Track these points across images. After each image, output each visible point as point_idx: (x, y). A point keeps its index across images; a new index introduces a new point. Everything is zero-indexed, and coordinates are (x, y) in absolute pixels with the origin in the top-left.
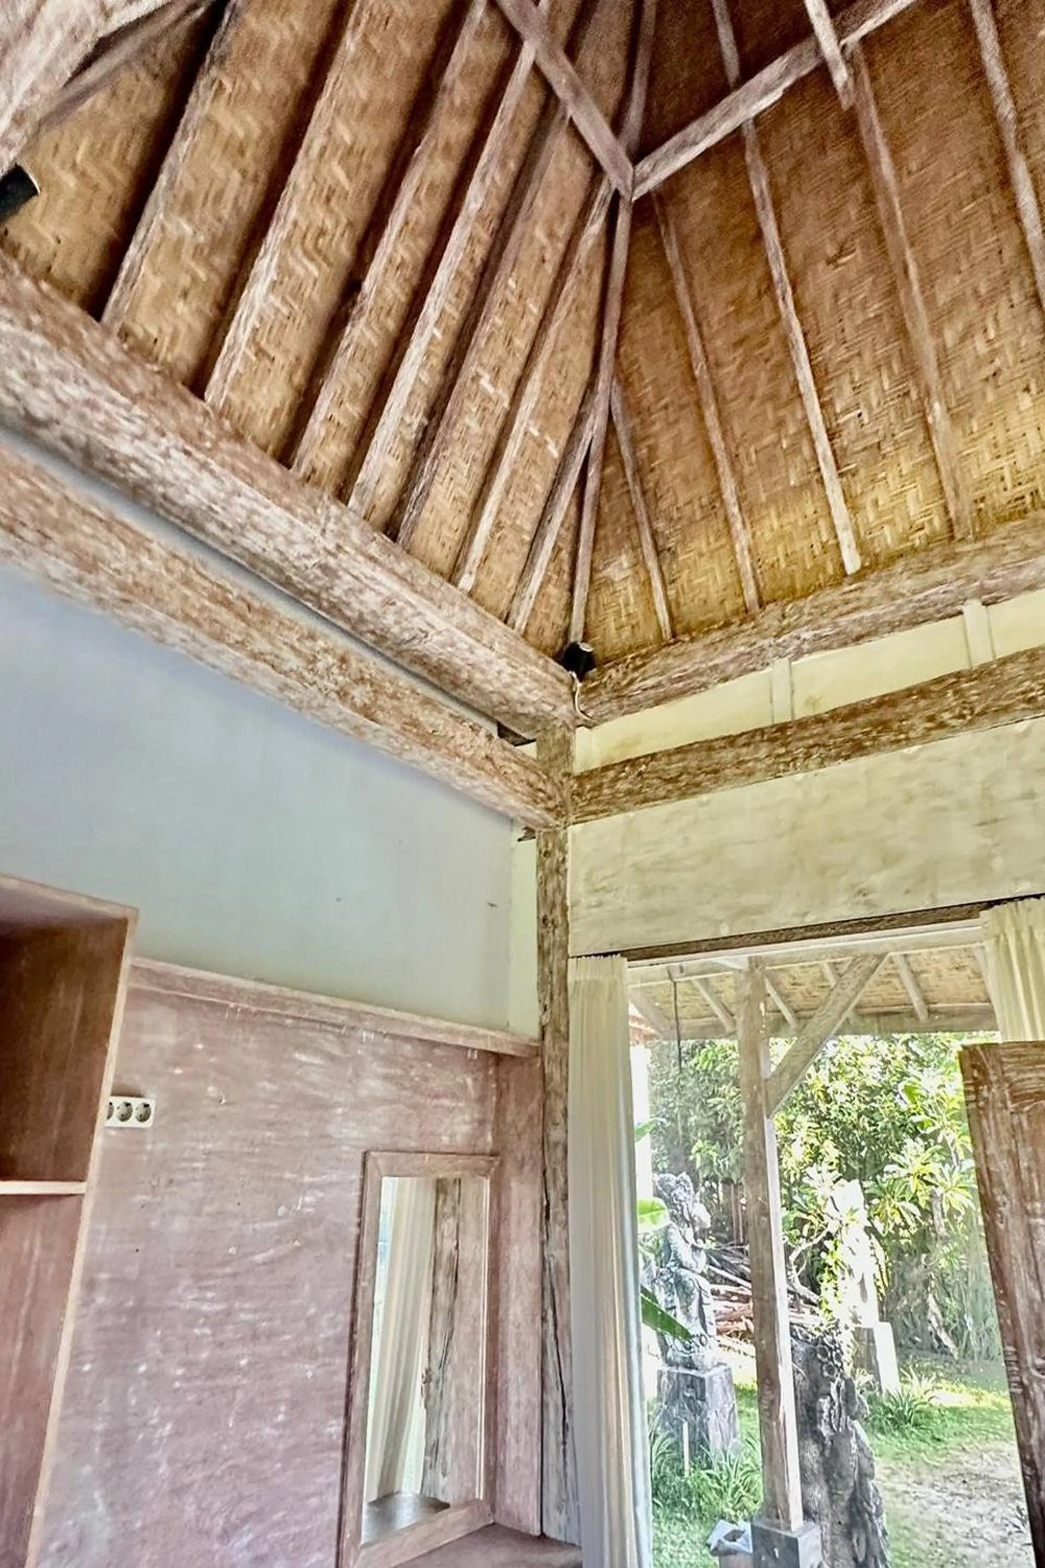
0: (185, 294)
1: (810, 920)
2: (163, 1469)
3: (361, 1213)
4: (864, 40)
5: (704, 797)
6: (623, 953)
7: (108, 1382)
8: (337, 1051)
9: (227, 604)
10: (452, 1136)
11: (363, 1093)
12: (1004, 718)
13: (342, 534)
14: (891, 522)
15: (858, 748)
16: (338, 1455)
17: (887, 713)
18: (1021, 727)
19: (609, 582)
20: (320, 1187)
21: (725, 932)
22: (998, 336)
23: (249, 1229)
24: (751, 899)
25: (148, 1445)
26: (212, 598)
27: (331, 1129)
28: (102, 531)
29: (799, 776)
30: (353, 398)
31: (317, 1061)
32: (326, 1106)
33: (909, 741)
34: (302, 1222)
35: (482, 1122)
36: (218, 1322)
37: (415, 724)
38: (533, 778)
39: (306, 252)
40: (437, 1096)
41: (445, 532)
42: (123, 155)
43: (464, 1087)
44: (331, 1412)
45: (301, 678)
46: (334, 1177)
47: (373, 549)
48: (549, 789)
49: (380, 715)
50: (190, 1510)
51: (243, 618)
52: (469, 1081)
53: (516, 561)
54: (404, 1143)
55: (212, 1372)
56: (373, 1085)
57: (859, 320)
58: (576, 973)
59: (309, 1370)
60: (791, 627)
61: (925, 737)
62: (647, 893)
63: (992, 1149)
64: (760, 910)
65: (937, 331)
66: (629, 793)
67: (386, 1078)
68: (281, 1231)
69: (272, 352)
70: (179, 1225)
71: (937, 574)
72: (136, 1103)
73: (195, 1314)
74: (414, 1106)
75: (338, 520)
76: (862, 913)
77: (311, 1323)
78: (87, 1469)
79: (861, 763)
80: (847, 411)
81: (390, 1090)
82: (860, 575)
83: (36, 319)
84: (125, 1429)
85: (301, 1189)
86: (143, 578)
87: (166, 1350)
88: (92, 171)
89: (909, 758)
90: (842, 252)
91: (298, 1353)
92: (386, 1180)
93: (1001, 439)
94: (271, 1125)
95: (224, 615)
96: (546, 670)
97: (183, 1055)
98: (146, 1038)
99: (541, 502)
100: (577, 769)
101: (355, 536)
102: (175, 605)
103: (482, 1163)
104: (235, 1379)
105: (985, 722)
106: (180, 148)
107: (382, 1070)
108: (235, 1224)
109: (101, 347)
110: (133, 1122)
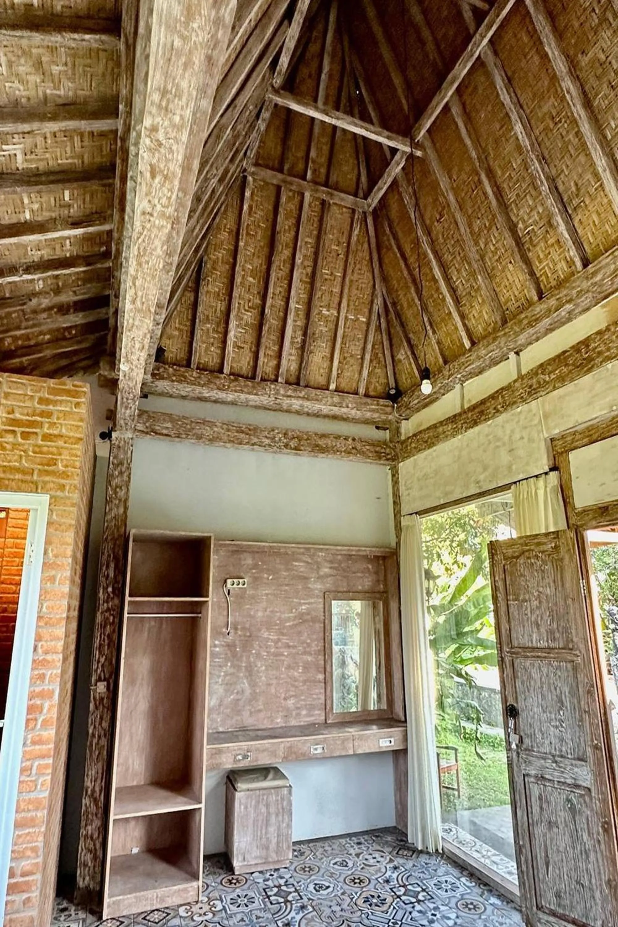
0: (213, 344)
1: (465, 495)
2: (263, 678)
3: (324, 612)
4: (429, 131)
5: (435, 448)
6: (416, 513)
7: (244, 654)
8: (310, 561)
9: (242, 432)
10: (363, 586)
11: (322, 573)
12: (514, 407)
13: (277, 393)
14: (480, 323)
15: (475, 423)
16: (323, 685)
17: (482, 407)
18: (519, 410)
19: (400, 361)
20: (309, 604)
21: (442, 502)
22: (497, 242)
23: (283, 616)
24: (448, 488)
25: (258, 671)
26: (237, 432)
27: (310, 586)
28: (203, 426)
29: (460, 437)
30: (274, 345)
31: (301, 564)
32: (306, 578)
33: (489, 419)
34: (301, 615)
35: (378, 581)
36: (277, 642)
37: (317, 446)
38: (378, 449)
39: (246, 310)
40: (354, 573)
41: (322, 371)
42: (187, 317)
43: (368, 568)
44: (320, 672)
45: (270, 445)
46: (313, 601)
47: (290, 393)
48: (388, 451)
49: (302, 448)
50: (273, 691)
51: (247, 434)
52: (370, 567)
53: (356, 368)
54: (341, 589)
55: (276, 655)
56: (326, 570)
57: (453, 242)
58: (405, 522)
59: (309, 658)
60: (452, 375)
61: (493, 417)
62: (421, 489)
63: (497, 578)
64: (451, 492)
65: (477, 243)
66: (415, 448)
67: (331, 568)
68: (295, 617)
69: (242, 345)
70: (260, 614)
71: (491, 347)
72: (241, 581)
73: (268, 639)
74: (345, 577)
75: (274, 389)
76: (478, 491)
77: (309, 645)
78: (242, 675)
79: (476, 429)
80: (457, 279)
81: (334, 572)
82: (470, 350)
83: (174, 378)
84: (251, 666)
85: (300, 604)
86: (215, 435)
87: (260, 647)
88: (181, 327)
89: (489, 426)
90: (441, 216)
91: (305, 653)
92: (333, 602)
93: (507, 284)
94: (287, 585)
95: (242, 435)
96: (378, 404)
97: (255, 566)
98: (243, 563)
99: (362, 341)
100: (403, 438)
101: (282, 392)
102: (226, 438)
103: (378, 595)
104: (283, 658)
105: (509, 408)
106: (200, 309)
107: (329, 565)
108: (278, 614)
109: (191, 376)
110: (240, 586)
